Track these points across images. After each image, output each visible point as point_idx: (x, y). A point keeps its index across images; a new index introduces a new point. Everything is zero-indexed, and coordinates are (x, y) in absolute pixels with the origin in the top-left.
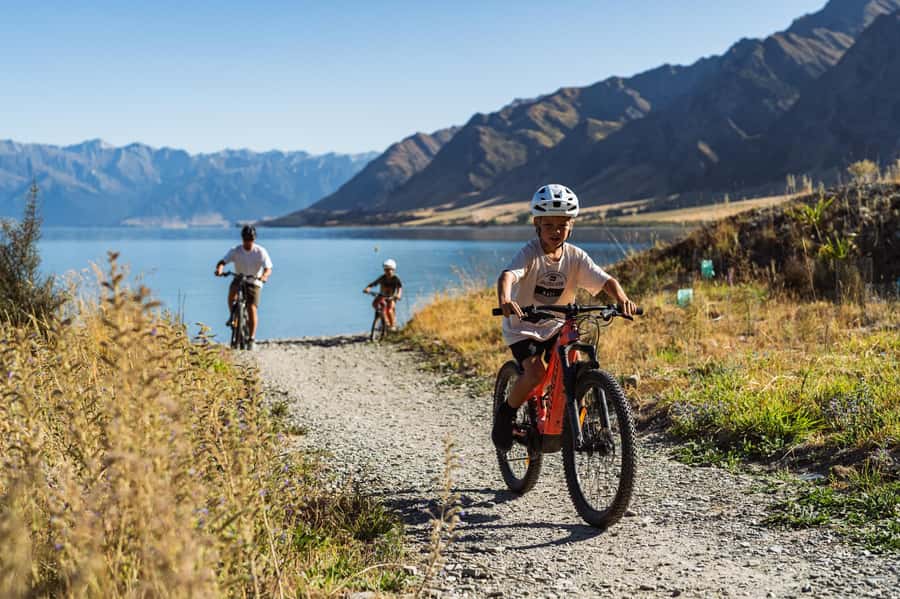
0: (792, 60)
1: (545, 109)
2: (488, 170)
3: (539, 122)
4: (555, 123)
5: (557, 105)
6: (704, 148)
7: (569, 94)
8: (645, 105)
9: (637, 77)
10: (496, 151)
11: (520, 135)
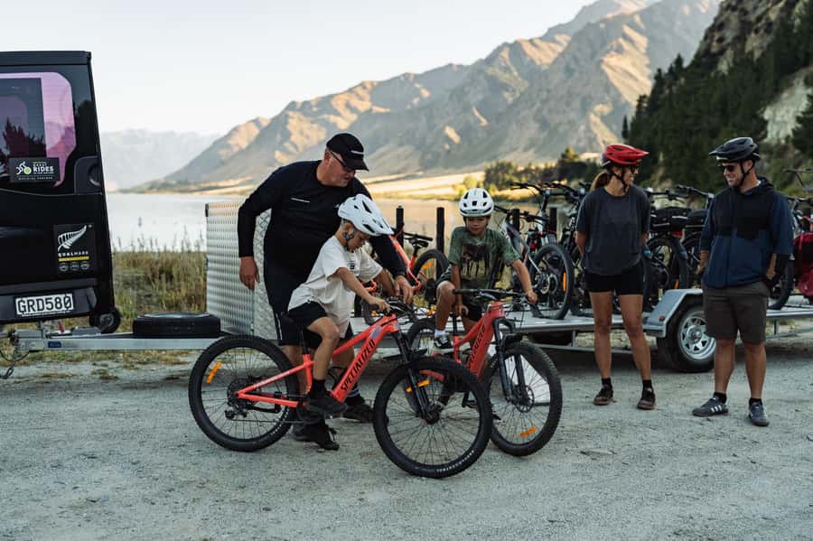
0: (532, 61)
1: (348, 98)
2: (292, 149)
3: (341, 108)
4: (353, 110)
5: (358, 95)
6: (450, 132)
7: (369, 86)
8: (425, 93)
9: (427, 73)
10: (301, 133)
11: (323, 119)
